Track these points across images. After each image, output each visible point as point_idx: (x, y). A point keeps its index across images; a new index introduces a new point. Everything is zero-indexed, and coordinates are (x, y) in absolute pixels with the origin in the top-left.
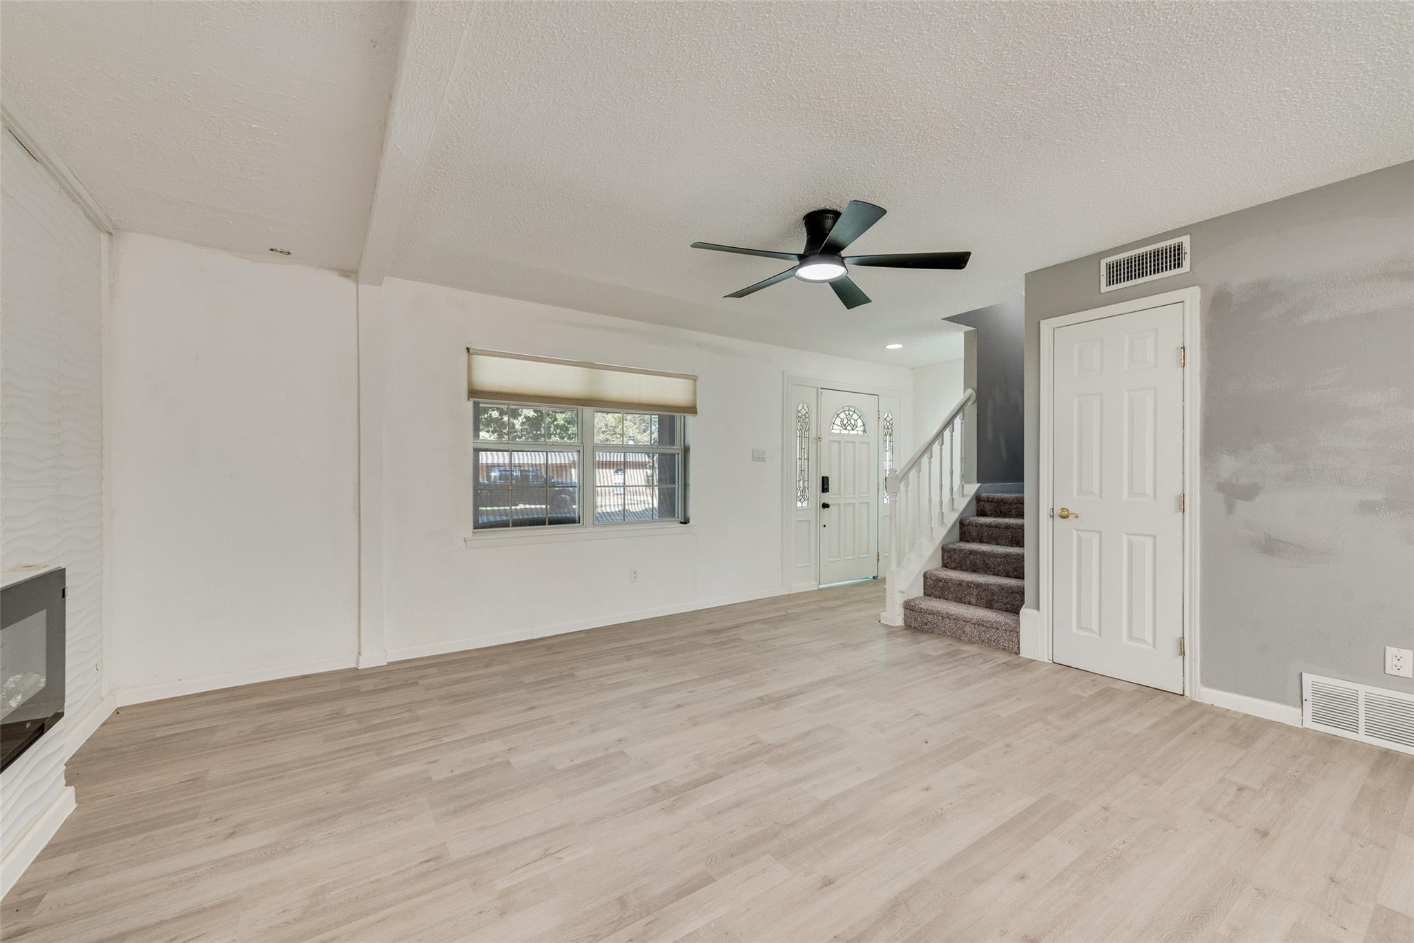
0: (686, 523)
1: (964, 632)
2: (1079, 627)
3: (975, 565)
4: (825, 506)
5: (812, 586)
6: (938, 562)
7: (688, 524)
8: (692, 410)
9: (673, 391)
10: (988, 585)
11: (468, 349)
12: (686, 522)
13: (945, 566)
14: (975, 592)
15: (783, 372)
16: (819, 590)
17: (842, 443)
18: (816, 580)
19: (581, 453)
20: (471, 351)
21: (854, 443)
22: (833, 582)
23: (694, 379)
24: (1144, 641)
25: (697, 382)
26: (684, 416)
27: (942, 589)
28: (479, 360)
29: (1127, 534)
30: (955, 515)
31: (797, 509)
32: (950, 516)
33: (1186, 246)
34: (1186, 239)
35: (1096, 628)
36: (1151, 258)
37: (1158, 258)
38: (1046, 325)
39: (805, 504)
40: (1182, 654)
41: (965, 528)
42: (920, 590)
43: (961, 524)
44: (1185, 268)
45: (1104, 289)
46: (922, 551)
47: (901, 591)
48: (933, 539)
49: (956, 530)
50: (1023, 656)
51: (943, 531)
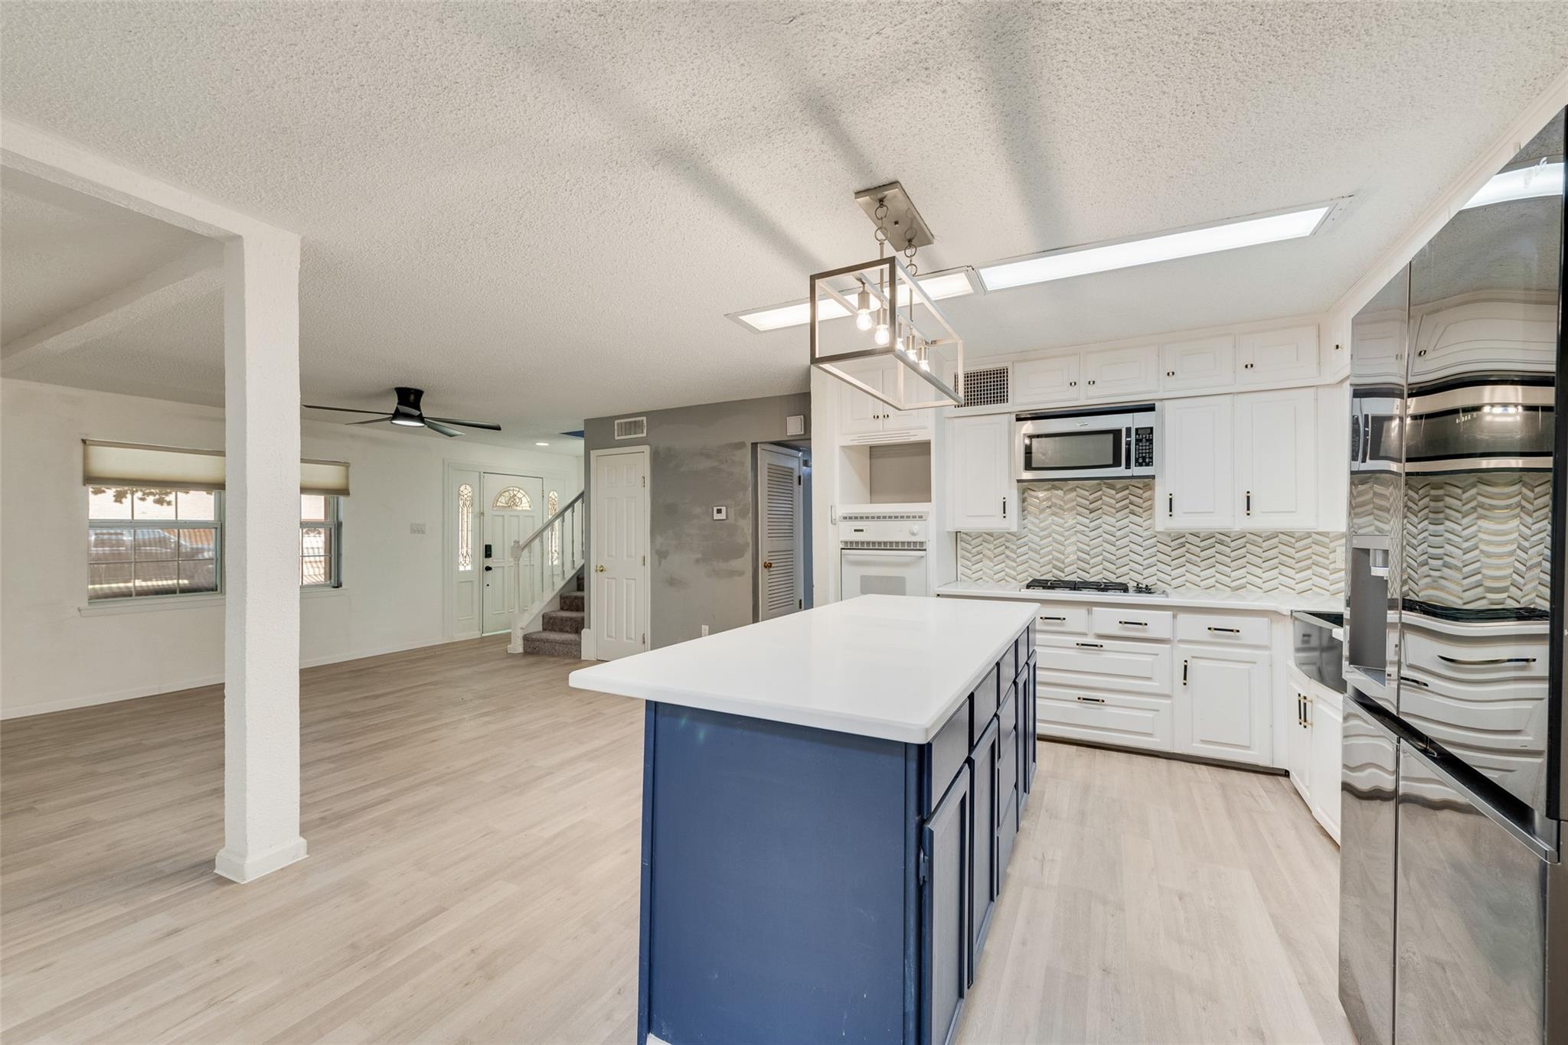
0: (337, 587)
1: (555, 650)
2: (608, 634)
3: (576, 606)
4: (488, 569)
5: (475, 634)
6: (557, 605)
7: (340, 588)
8: (345, 492)
9: (325, 476)
10: (576, 618)
11: (84, 441)
13: (562, 609)
14: (569, 623)
15: (444, 460)
16: (482, 638)
17: (506, 517)
18: (479, 630)
19: (219, 530)
20: (87, 442)
21: (518, 516)
22: (497, 631)
23: (346, 465)
24: (631, 639)
25: (350, 469)
26: (338, 498)
27: (552, 625)
28: (94, 451)
29: (627, 579)
30: (574, 572)
31: (459, 572)
32: (570, 573)
33: (645, 422)
34: (644, 418)
35: (614, 635)
36: (633, 425)
37: (636, 426)
38: (593, 453)
39: (469, 568)
40: (644, 643)
41: (579, 581)
42: (538, 626)
43: (578, 579)
44: (644, 435)
45: (617, 438)
46: (544, 599)
47: (522, 628)
48: (553, 590)
49: (575, 583)
50: (582, 658)
51: (562, 584)
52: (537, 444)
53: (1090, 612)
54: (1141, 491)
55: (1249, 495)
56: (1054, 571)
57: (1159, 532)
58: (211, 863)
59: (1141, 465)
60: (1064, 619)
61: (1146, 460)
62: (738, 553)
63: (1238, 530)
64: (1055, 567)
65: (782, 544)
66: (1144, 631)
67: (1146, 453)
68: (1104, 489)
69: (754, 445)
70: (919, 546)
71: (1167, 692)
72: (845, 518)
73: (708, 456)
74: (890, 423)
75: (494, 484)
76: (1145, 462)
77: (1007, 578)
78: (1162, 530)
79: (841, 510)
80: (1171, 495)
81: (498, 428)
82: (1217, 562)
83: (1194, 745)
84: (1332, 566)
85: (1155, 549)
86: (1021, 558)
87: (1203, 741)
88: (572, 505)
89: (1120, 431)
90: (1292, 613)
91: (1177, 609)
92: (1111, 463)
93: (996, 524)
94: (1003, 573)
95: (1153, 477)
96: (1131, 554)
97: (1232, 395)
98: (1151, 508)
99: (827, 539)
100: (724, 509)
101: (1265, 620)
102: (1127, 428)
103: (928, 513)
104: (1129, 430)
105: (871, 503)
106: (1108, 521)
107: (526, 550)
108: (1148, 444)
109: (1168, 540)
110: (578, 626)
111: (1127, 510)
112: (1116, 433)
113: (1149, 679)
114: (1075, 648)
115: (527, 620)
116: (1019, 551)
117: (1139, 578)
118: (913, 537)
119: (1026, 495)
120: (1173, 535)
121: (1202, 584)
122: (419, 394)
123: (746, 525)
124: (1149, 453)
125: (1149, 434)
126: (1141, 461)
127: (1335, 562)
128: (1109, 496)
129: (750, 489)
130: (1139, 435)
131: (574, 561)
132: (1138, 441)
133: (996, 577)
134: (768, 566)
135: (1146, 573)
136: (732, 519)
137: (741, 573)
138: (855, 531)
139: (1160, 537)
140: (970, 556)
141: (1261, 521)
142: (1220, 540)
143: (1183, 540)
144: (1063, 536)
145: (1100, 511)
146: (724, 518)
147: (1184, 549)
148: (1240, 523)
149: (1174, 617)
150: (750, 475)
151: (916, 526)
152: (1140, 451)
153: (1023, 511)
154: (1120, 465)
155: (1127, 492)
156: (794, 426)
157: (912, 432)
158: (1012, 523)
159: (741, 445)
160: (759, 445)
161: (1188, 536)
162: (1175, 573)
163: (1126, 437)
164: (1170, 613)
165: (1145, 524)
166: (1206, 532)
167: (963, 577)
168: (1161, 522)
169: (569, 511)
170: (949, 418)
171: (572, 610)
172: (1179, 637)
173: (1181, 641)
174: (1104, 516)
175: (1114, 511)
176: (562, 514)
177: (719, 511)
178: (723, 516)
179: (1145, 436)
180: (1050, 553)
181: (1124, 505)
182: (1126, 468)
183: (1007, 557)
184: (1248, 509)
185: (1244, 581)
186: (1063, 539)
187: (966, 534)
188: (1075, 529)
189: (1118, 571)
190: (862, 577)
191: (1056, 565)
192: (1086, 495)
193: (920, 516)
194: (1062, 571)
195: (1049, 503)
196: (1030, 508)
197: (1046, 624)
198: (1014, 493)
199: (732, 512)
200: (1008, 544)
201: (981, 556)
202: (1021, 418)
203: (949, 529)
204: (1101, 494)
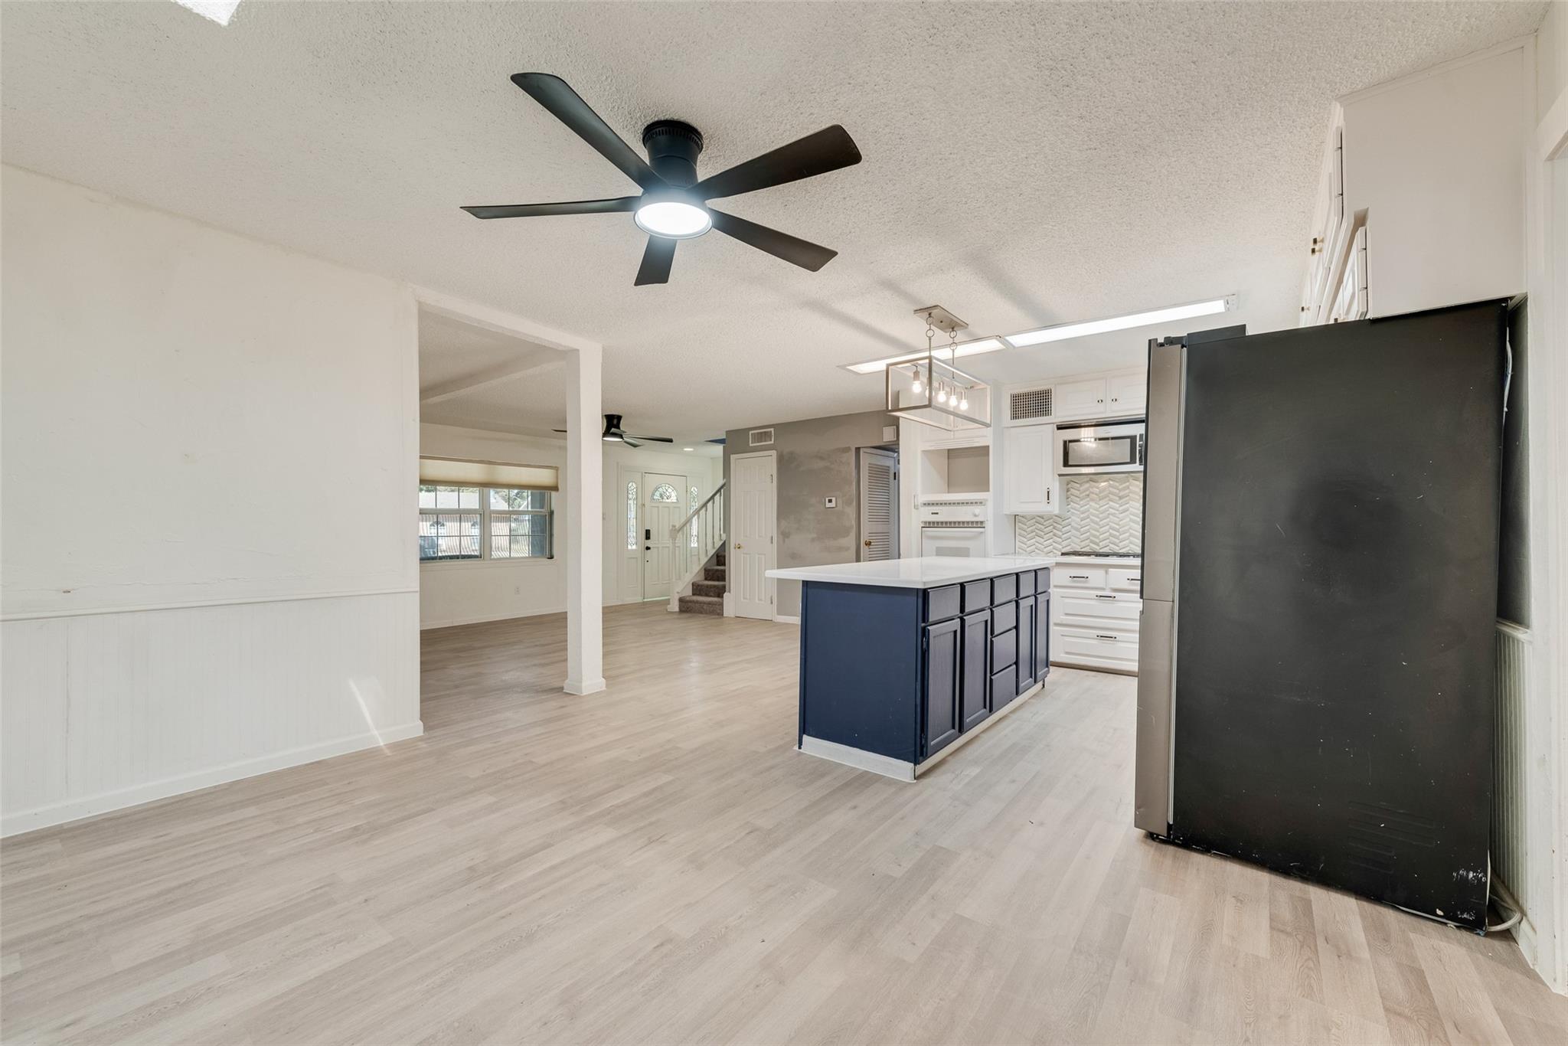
1: (703, 609)
2: (744, 598)
3: (718, 577)
4: (648, 548)
5: (639, 599)
6: (702, 576)
7: (553, 559)
8: (555, 488)
9: (544, 477)
10: (718, 585)
12: (551, 557)
13: (706, 579)
14: (713, 589)
15: (618, 463)
16: (645, 602)
17: (660, 510)
18: (643, 596)
21: (669, 508)
22: (656, 597)
23: (556, 469)
24: (762, 600)
25: (559, 471)
26: (550, 492)
27: (700, 591)
29: (758, 554)
30: (714, 551)
31: (628, 550)
32: (711, 552)
33: (773, 432)
34: (772, 430)
35: (748, 597)
36: (763, 434)
37: (765, 436)
38: (733, 457)
39: (634, 547)
40: (772, 603)
41: (720, 558)
42: (688, 592)
43: (718, 556)
44: (772, 442)
45: (751, 445)
46: (693, 572)
47: (678, 593)
48: (699, 564)
49: (715, 560)
50: (725, 615)
51: (706, 560)
52: (685, 449)
53: (1107, 572)
56: (1091, 545)
58: (562, 688)
60: (1087, 578)
62: (845, 533)
64: (1092, 542)
65: (880, 528)
68: (1131, 480)
69: (858, 449)
70: (980, 524)
72: (925, 504)
73: (822, 458)
75: (652, 481)
77: (1054, 551)
79: (923, 498)
81: (670, 441)
86: (1065, 535)
88: (712, 497)
89: (1136, 436)
92: (1129, 461)
93: (1042, 508)
94: (1052, 546)
99: (911, 519)
100: (834, 499)
102: (1140, 434)
103: (986, 500)
104: (1141, 436)
105: (949, 492)
106: (1134, 505)
107: (680, 532)
110: (720, 592)
112: (1133, 438)
114: (1094, 599)
115: (682, 587)
116: (1063, 529)
118: (977, 518)
119: (1069, 486)
122: (619, 418)
123: (851, 511)
129: (854, 483)
131: (714, 542)
133: (1045, 550)
134: (868, 544)
136: (840, 508)
137: (847, 549)
138: (932, 514)
140: (1025, 533)
144: (1098, 518)
145: (1128, 498)
146: (834, 506)
150: (854, 474)
151: (977, 510)
153: (1067, 498)
154: (1135, 463)
156: (888, 435)
157: (975, 439)
158: (1054, 508)
159: (847, 450)
160: (861, 450)
163: (1141, 441)
167: (1020, 550)
169: (711, 503)
170: (1008, 428)
171: (714, 580)
174: (1131, 502)
176: (705, 505)
177: (830, 501)
178: (833, 504)
180: (1088, 531)
182: (1140, 465)
183: (1054, 535)
186: (1098, 520)
187: (1023, 517)
188: (1108, 512)
190: (937, 548)
191: (1093, 540)
192: (1117, 484)
193: (981, 503)
194: (1098, 545)
195: (1087, 493)
196: (1072, 497)
197: (1074, 581)
198: (1057, 484)
199: (840, 501)
200: (1055, 524)
201: (1034, 533)
202: (1060, 428)
203: (1008, 513)
204: (1128, 484)
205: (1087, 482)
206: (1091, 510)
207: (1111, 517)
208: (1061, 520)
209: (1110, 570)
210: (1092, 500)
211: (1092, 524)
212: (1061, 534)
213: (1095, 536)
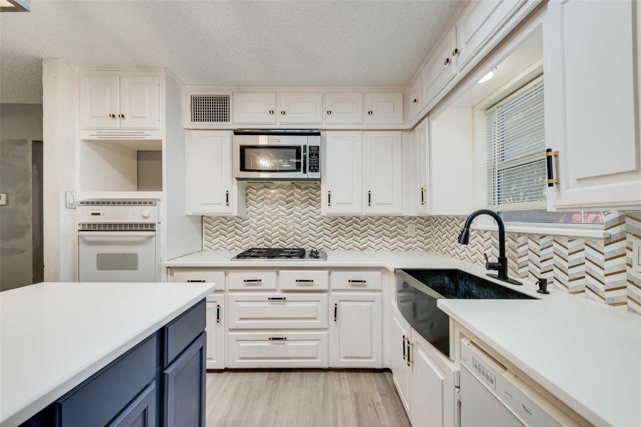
53: (278, 274)
54: (315, 191)
55: (370, 193)
56: (266, 242)
57: (324, 216)
59: (312, 171)
60: (260, 280)
61: (315, 168)
62: (20, 233)
63: (365, 215)
64: (266, 239)
66: (312, 285)
67: (315, 163)
68: (295, 188)
69: (34, 143)
70: (150, 227)
71: (325, 327)
72: (82, 203)
74: (126, 123)
76: (315, 169)
77: (236, 248)
78: (325, 215)
79: (80, 196)
80: (329, 192)
82: (354, 234)
83: (341, 360)
84: (405, 235)
85: (322, 227)
87: (346, 358)
89: (300, 147)
90: (395, 270)
91: (331, 269)
92: (296, 168)
93: (221, 209)
94: (234, 244)
95: (319, 180)
96: (310, 230)
97: (361, 131)
98: (320, 201)
100: (7, 196)
101: (379, 273)
102: (304, 146)
103: (159, 200)
104: (305, 147)
106: (297, 209)
108: (316, 157)
109: (329, 221)
111: (307, 203)
112: (298, 149)
113: (314, 318)
114: (267, 301)
116: (243, 229)
117: (314, 245)
118: (145, 219)
119: (248, 191)
120: (332, 218)
121: (346, 247)
124: (317, 163)
125: (317, 151)
126: (312, 168)
127: (407, 233)
128: (298, 193)
129: (31, 179)
130: (311, 151)
132: (311, 155)
135: (318, 241)
136: (11, 205)
138: (93, 214)
139: (326, 220)
140: (211, 232)
141: (376, 210)
142: (355, 221)
143: (337, 221)
144: (271, 219)
145: (292, 203)
146: (7, 204)
147: (337, 227)
148: (364, 210)
149: (330, 274)
150: (31, 168)
151: (146, 210)
152: (312, 162)
153: (246, 202)
154: (300, 171)
155: (307, 191)
157: (146, 132)
158: (233, 210)
159: (26, 142)
161: (339, 218)
162: (333, 241)
163: (303, 153)
164: (327, 272)
165: (317, 211)
166: (348, 216)
167: (207, 248)
168: (325, 210)
170: (188, 129)
172: (333, 287)
173: (334, 290)
174: (295, 206)
175: (300, 202)
178: (3, 202)
179: (315, 152)
180: (263, 230)
181: (305, 200)
182: (304, 173)
183: (236, 234)
184: (370, 202)
185: (366, 245)
186: (271, 221)
187: (208, 217)
188: (278, 214)
189: (302, 241)
190: (98, 255)
191: (266, 238)
192: (285, 191)
193: (151, 203)
194: (270, 242)
195: (262, 197)
196: (250, 200)
197: (249, 285)
198: (235, 187)
199: (12, 199)
200: (236, 224)
201: (219, 233)
202: (237, 133)
203: (191, 214)
204: (292, 191)
205: (262, 188)
206: (265, 212)
207: (280, 218)
208: (241, 221)
209: (281, 272)
210: (267, 204)
211: (266, 224)
212: (241, 232)
213: (268, 234)
